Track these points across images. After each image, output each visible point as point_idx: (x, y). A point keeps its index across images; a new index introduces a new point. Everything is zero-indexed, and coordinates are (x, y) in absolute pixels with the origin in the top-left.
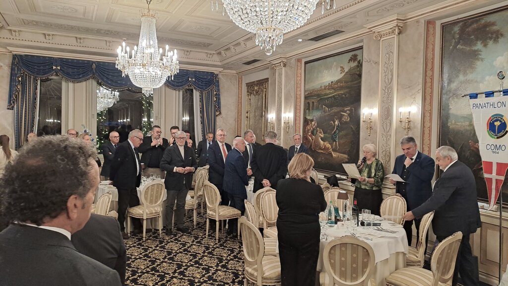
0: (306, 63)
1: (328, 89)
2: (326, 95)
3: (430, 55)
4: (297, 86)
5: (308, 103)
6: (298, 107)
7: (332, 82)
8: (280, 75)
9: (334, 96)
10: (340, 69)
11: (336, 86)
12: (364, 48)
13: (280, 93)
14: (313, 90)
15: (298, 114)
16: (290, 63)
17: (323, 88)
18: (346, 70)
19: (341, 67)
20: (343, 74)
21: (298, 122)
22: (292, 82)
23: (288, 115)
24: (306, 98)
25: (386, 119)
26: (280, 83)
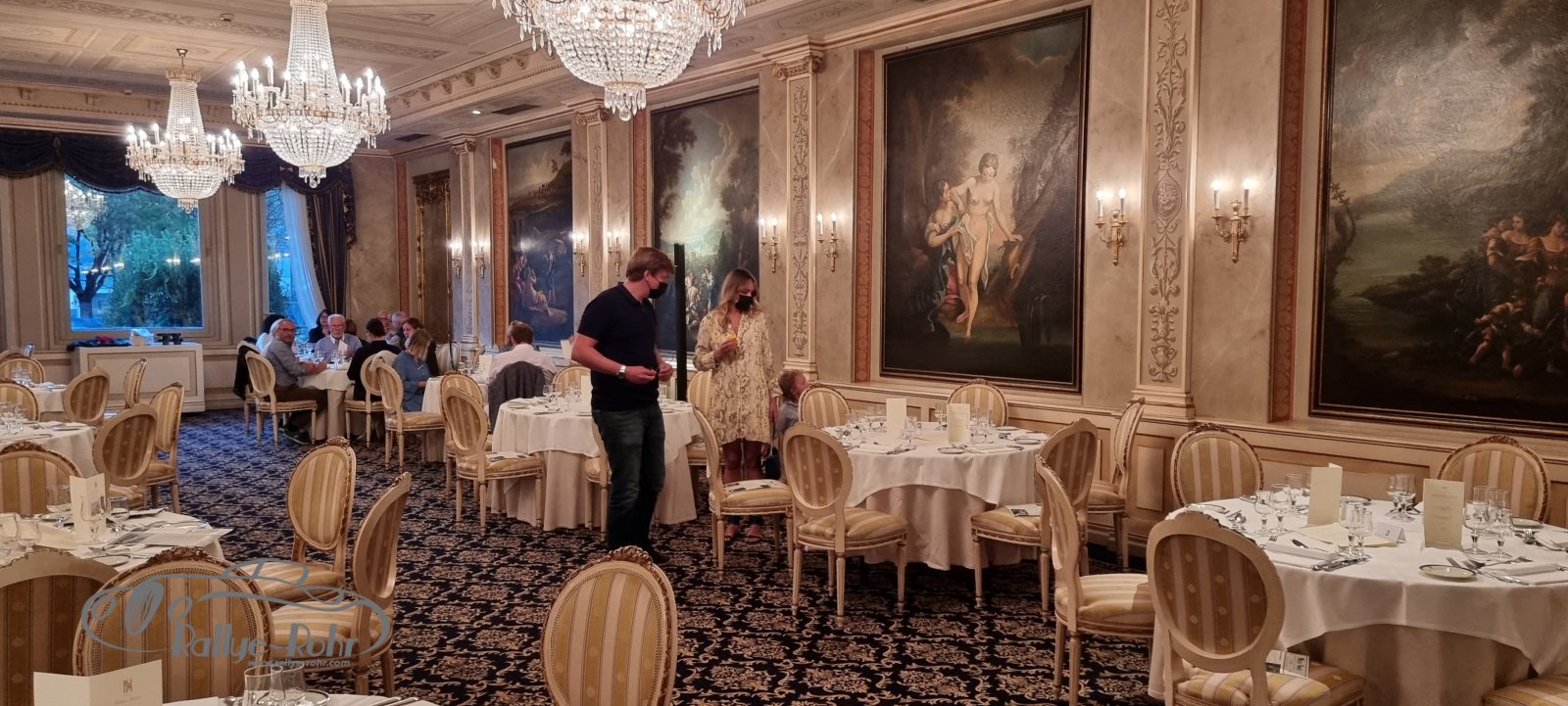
0: (509, 147)
1: (539, 198)
2: (537, 207)
3: (640, 155)
4: (496, 191)
5: (515, 222)
6: (499, 230)
7: (543, 186)
8: (466, 166)
9: (546, 211)
10: (551, 164)
11: (548, 193)
12: (573, 132)
13: (467, 201)
14: (519, 198)
15: (499, 243)
16: (481, 145)
17: (532, 195)
18: (559, 167)
19: (553, 161)
20: (556, 174)
21: (499, 256)
22: (487, 183)
23: (482, 244)
24: (511, 212)
25: (597, 249)
26: (467, 181)
